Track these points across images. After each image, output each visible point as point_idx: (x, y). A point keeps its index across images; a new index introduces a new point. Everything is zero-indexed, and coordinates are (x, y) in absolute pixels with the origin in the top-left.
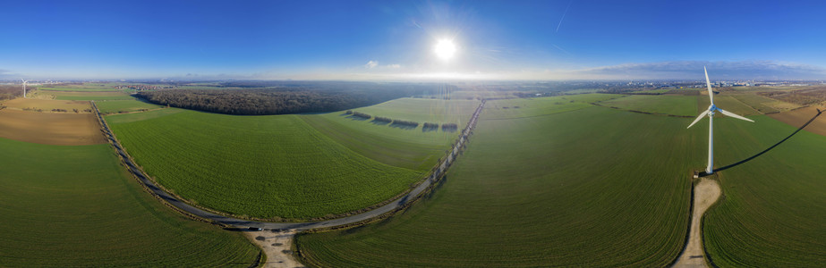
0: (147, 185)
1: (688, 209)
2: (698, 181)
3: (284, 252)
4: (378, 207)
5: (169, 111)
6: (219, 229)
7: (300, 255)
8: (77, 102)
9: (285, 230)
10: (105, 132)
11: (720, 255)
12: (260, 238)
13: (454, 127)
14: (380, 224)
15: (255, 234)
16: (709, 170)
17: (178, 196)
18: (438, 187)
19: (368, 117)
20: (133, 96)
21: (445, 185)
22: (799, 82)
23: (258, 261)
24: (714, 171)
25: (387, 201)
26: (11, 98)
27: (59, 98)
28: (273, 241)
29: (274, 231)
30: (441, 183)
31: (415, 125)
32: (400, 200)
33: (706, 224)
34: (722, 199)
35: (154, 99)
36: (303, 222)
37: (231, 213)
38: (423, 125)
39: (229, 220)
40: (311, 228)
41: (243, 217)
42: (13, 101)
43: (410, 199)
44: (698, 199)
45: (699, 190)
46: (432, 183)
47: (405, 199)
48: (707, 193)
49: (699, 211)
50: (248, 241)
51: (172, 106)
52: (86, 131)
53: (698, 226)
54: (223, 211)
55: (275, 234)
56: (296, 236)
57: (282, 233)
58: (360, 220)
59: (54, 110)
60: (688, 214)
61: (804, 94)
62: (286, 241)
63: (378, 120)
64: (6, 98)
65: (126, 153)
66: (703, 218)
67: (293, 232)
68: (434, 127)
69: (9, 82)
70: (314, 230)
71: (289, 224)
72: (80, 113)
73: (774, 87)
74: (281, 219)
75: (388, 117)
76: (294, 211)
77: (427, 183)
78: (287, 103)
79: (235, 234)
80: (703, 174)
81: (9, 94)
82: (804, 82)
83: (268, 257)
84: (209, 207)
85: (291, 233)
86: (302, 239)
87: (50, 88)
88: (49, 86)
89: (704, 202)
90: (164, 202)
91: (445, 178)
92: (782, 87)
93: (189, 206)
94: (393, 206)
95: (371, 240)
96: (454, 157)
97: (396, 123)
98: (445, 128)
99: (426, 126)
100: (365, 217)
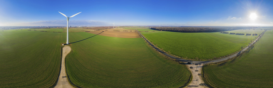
0: (154, 48)
1: (61, 55)
2: (64, 46)
3: (199, 74)
4: (231, 55)
5: (162, 32)
6: (177, 63)
7: (204, 76)
9: (200, 64)
10: (140, 36)
11: (72, 76)
12: (191, 68)
13: (256, 35)
14: (232, 62)
15: (189, 66)
16: (67, 43)
17: (164, 51)
18: (251, 49)
19: (228, 33)
20: (150, 29)
21: (253, 48)
23: (189, 80)
24: (69, 44)
25: (234, 53)
26: (109, 29)
27: (125, 29)
28: (195, 69)
29: (196, 64)
30: (252, 48)
31: (244, 34)
32: (238, 53)
33: (66, 61)
34: (72, 52)
35: (157, 29)
36: (205, 61)
37: (182, 57)
38: (246, 34)
39: (181, 60)
40: (208, 63)
41: (185, 59)
43: (241, 52)
44: (64, 52)
45: (64, 49)
46: (249, 48)
47: (240, 52)
48: (67, 50)
49: (64, 56)
50: (187, 68)
51: (163, 30)
52: (134, 35)
53: (64, 62)
54: (179, 56)
55: (196, 66)
56: (203, 67)
57: (198, 66)
58: (224, 60)
59: (124, 31)
60: (60, 57)
62: (200, 69)
63: (231, 33)
65: (147, 40)
66: (66, 59)
67: (202, 65)
68: (250, 35)
70: (209, 64)
71: (201, 61)
72: (132, 31)
74: (198, 60)
75: (234, 33)
76: (203, 57)
77: (248, 47)
79: (183, 65)
80: (65, 44)
83: (193, 77)
84: (175, 55)
85: (201, 65)
86: (205, 68)
89: (66, 53)
90: (160, 53)
91: (253, 46)
93: (168, 54)
94: (236, 55)
95: (228, 69)
96: (257, 41)
97: (237, 34)
98: (253, 35)
99: (247, 35)
100: (226, 59)
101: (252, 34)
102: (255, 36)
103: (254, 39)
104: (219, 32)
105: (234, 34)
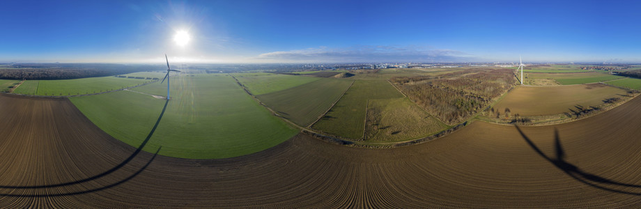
31: (144, 78)
82: (455, 64)
105: (133, 77)
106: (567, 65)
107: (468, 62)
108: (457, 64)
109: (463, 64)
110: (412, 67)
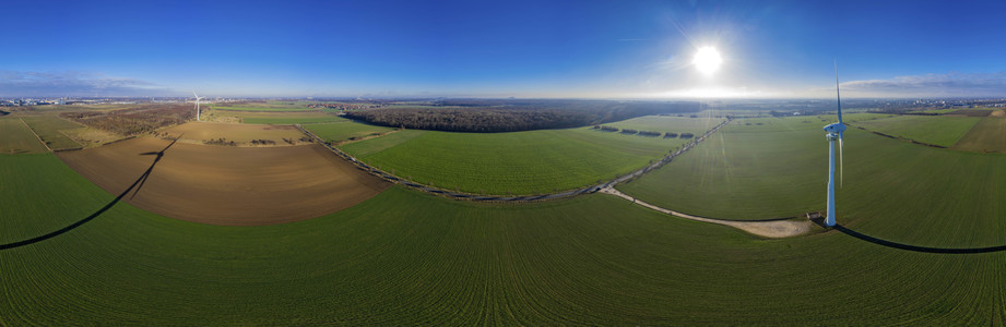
5: (404, 132)
8: (278, 127)
13: (690, 136)
19: (615, 130)
20: (344, 117)
22: (124, 100)
26: (178, 123)
27: (247, 121)
31: (658, 135)
38: (665, 135)
42: (182, 127)
59: (254, 142)
61: (129, 117)
63: (625, 132)
64: (171, 122)
68: (674, 136)
69: (169, 99)
72: (297, 144)
73: (90, 106)
75: (634, 129)
78: (535, 120)
81: (175, 116)
82: (130, 100)
87: (227, 106)
88: (224, 105)
92: (101, 107)
97: (641, 133)
98: (682, 136)
99: (667, 135)
100: (631, 176)
101: (679, 134)
102: (685, 141)
103: (678, 148)
104: (589, 125)
105: (633, 132)
106: (291, 101)
107: (150, 96)
108: (134, 99)
109: (143, 100)
110: (71, 103)
